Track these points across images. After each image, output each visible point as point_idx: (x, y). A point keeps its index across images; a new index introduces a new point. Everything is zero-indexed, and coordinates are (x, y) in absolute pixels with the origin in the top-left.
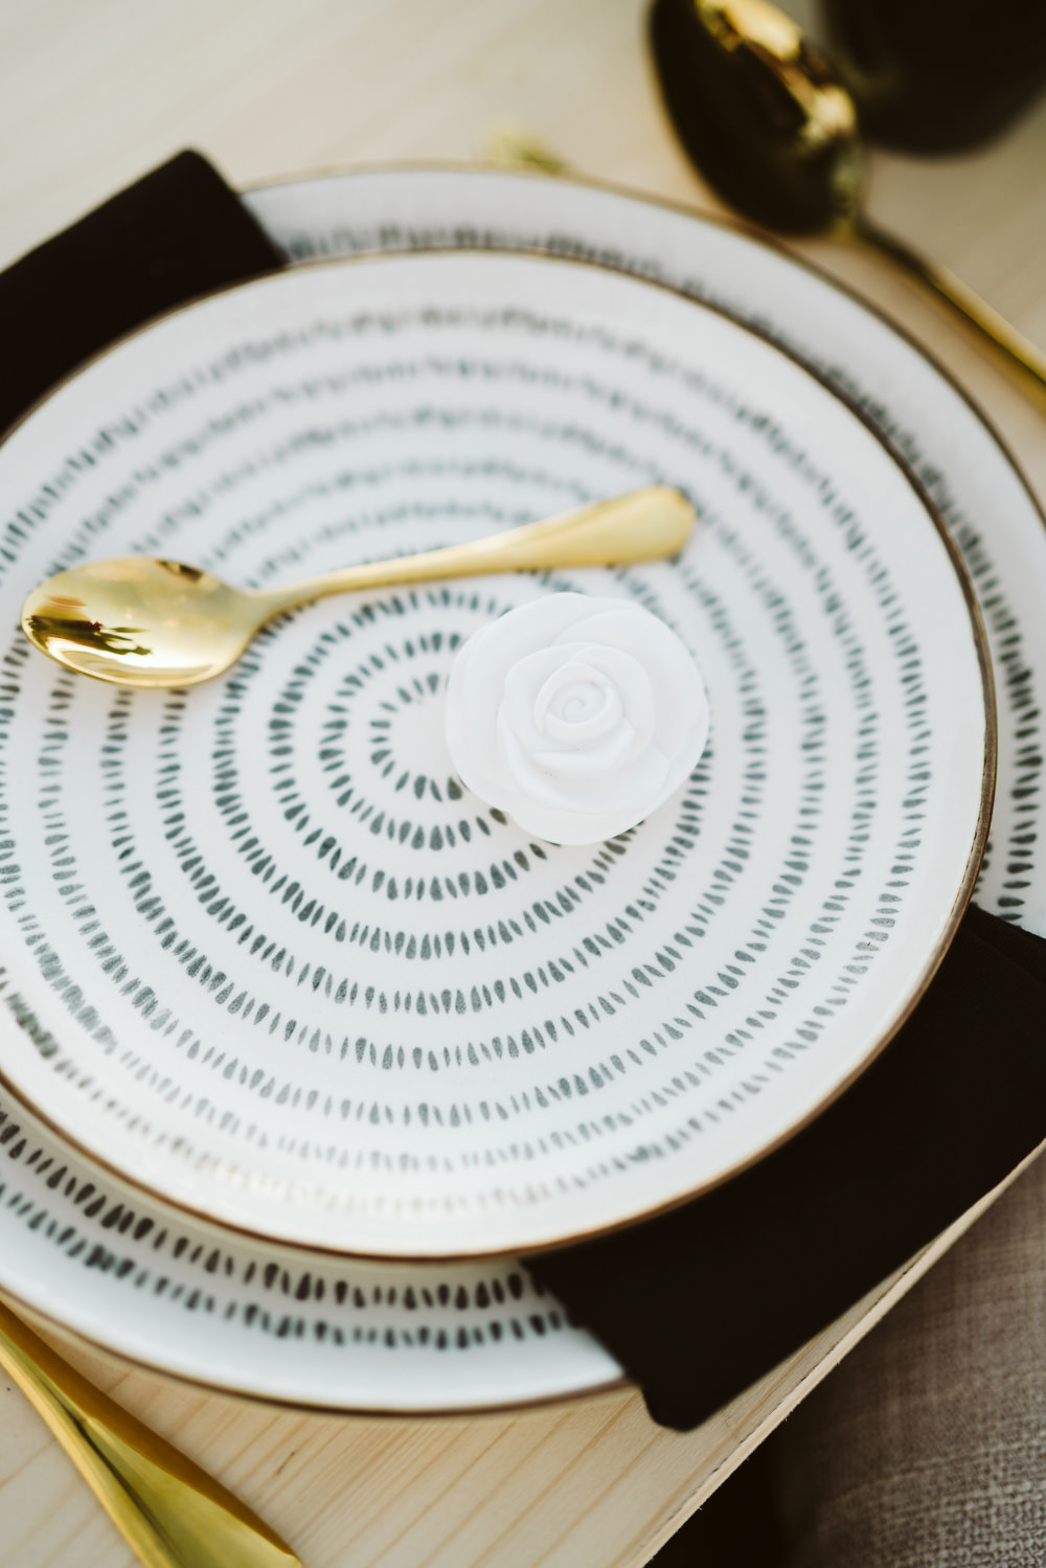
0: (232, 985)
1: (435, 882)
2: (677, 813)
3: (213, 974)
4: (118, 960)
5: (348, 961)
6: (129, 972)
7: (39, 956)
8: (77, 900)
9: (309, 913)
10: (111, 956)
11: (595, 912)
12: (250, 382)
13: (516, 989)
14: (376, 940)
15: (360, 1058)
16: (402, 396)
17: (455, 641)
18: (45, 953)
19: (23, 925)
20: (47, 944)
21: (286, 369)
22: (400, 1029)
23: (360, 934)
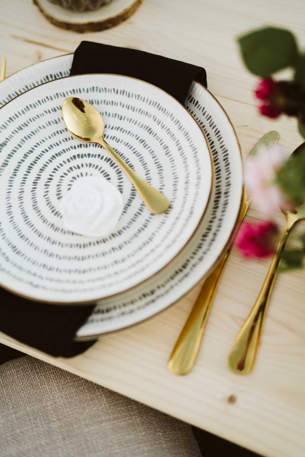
0: (14, 178)
1: (50, 202)
2: (87, 241)
3: (16, 174)
4: (12, 156)
5: (28, 196)
6: (10, 159)
7: (4, 142)
8: (22, 143)
9: (35, 183)
10: (12, 155)
11: (57, 236)
12: (153, 110)
13: (33, 229)
14: (34, 198)
15: (8, 207)
16: (168, 140)
17: (109, 179)
18: (6, 143)
19: (10, 136)
20: (8, 142)
21: (160, 115)
22: (16, 211)
23: (34, 195)
